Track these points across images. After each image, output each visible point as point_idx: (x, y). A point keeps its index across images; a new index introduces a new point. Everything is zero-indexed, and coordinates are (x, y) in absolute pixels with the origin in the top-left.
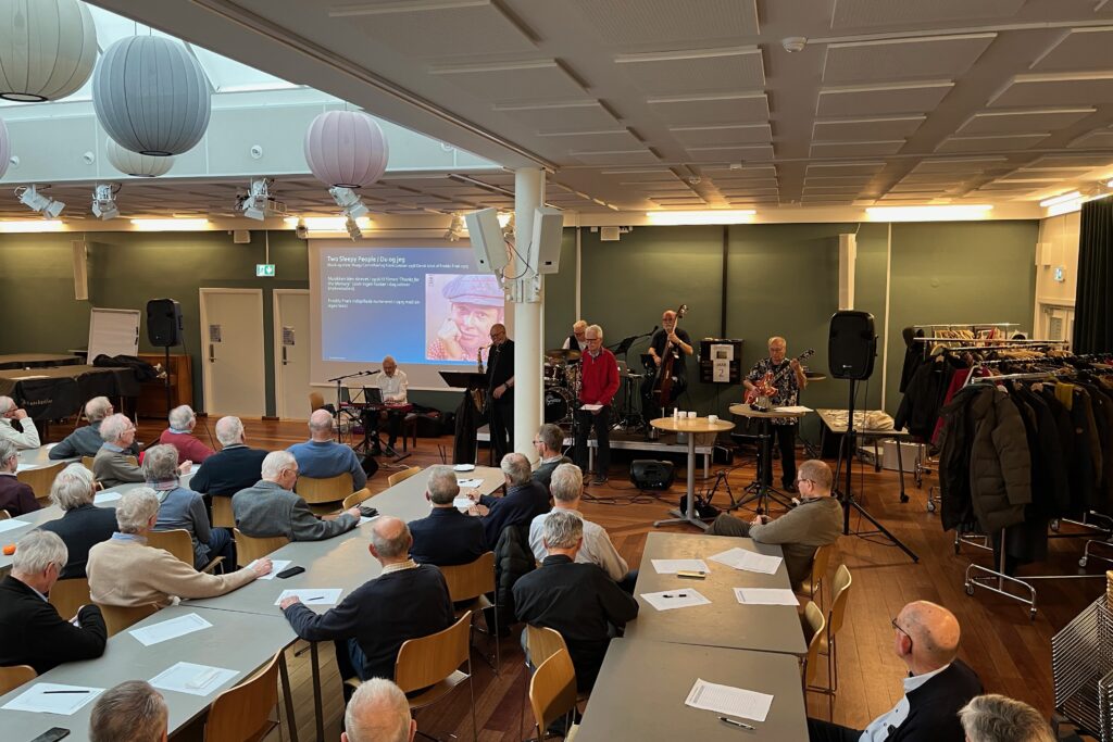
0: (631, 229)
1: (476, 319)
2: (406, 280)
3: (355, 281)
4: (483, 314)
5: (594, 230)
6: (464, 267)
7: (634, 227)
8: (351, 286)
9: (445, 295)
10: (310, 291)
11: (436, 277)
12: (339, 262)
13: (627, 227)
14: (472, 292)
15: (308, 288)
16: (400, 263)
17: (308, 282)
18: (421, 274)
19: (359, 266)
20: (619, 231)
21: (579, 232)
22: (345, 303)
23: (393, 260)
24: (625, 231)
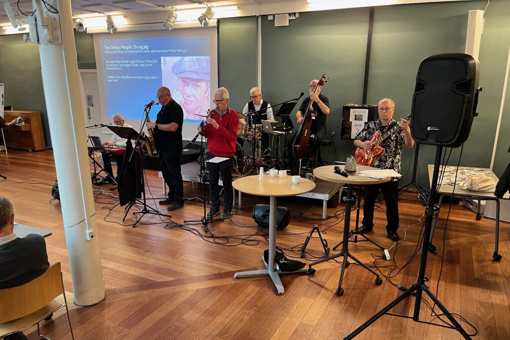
0: (297, 15)
1: (193, 89)
2: (149, 62)
3: (121, 63)
4: (197, 86)
5: (270, 18)
6: (184, 51)
7: (299, 13)
8: (119, 66)
9: (173, 72)
10: (98, 70)
11: (168, 59)
12: (111, 50)
13: (294, 14)
14: (189, 70)
15: (95, 68)
16: (146, 49)
17: (95, 64)
18: (158, 57)
19: (122, 52)
20: (288, 18)
21: (260, 19)
22: (116, 79)
23: (141, 47)
24: (293, 17)
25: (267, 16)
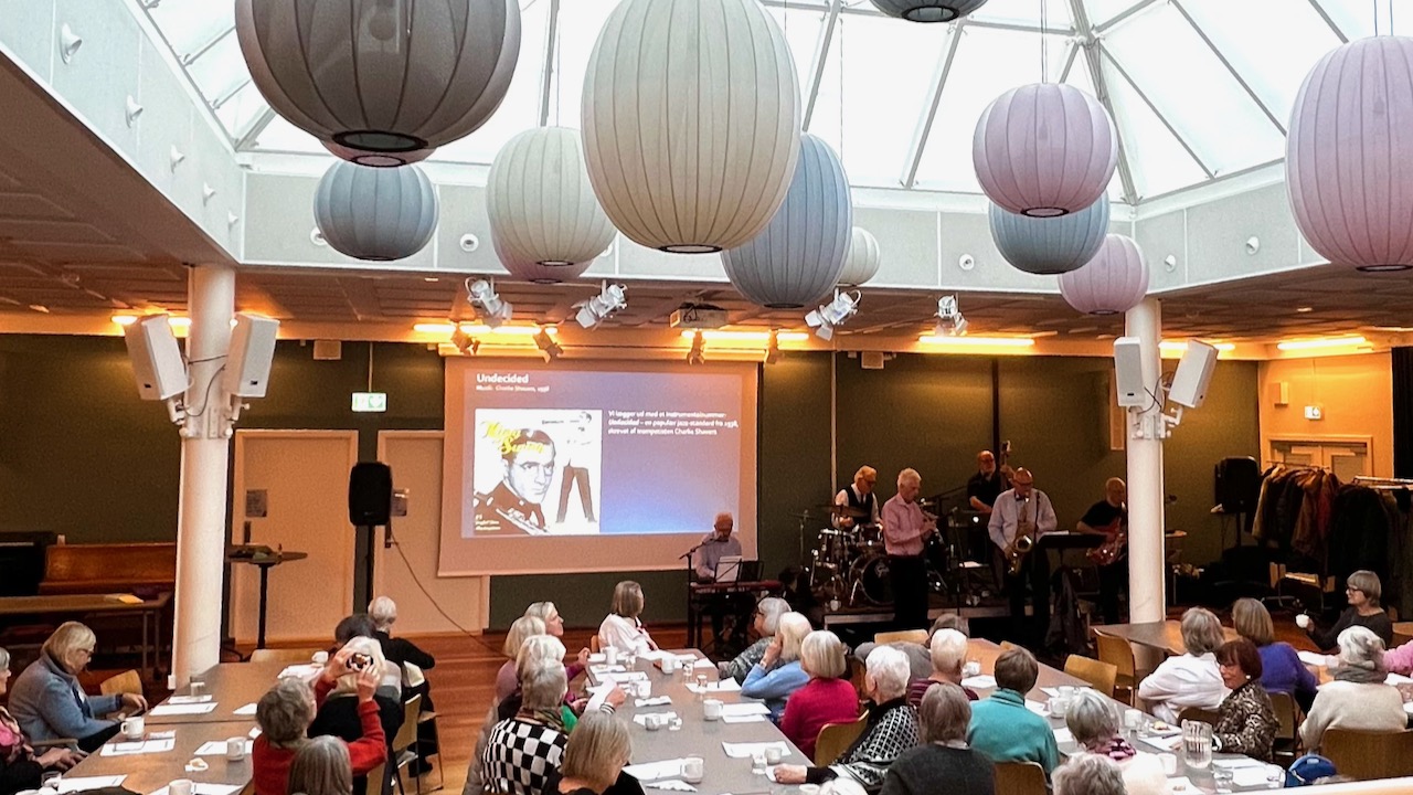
0: (895, 356)
5: (853, 356)
7: (898, 353)
10: (446, 433)
13: (891, 353)
15: (441, 429)
17: (441, 421)
20: (883, 358)
24: (889, 358)
25: (846, 353)
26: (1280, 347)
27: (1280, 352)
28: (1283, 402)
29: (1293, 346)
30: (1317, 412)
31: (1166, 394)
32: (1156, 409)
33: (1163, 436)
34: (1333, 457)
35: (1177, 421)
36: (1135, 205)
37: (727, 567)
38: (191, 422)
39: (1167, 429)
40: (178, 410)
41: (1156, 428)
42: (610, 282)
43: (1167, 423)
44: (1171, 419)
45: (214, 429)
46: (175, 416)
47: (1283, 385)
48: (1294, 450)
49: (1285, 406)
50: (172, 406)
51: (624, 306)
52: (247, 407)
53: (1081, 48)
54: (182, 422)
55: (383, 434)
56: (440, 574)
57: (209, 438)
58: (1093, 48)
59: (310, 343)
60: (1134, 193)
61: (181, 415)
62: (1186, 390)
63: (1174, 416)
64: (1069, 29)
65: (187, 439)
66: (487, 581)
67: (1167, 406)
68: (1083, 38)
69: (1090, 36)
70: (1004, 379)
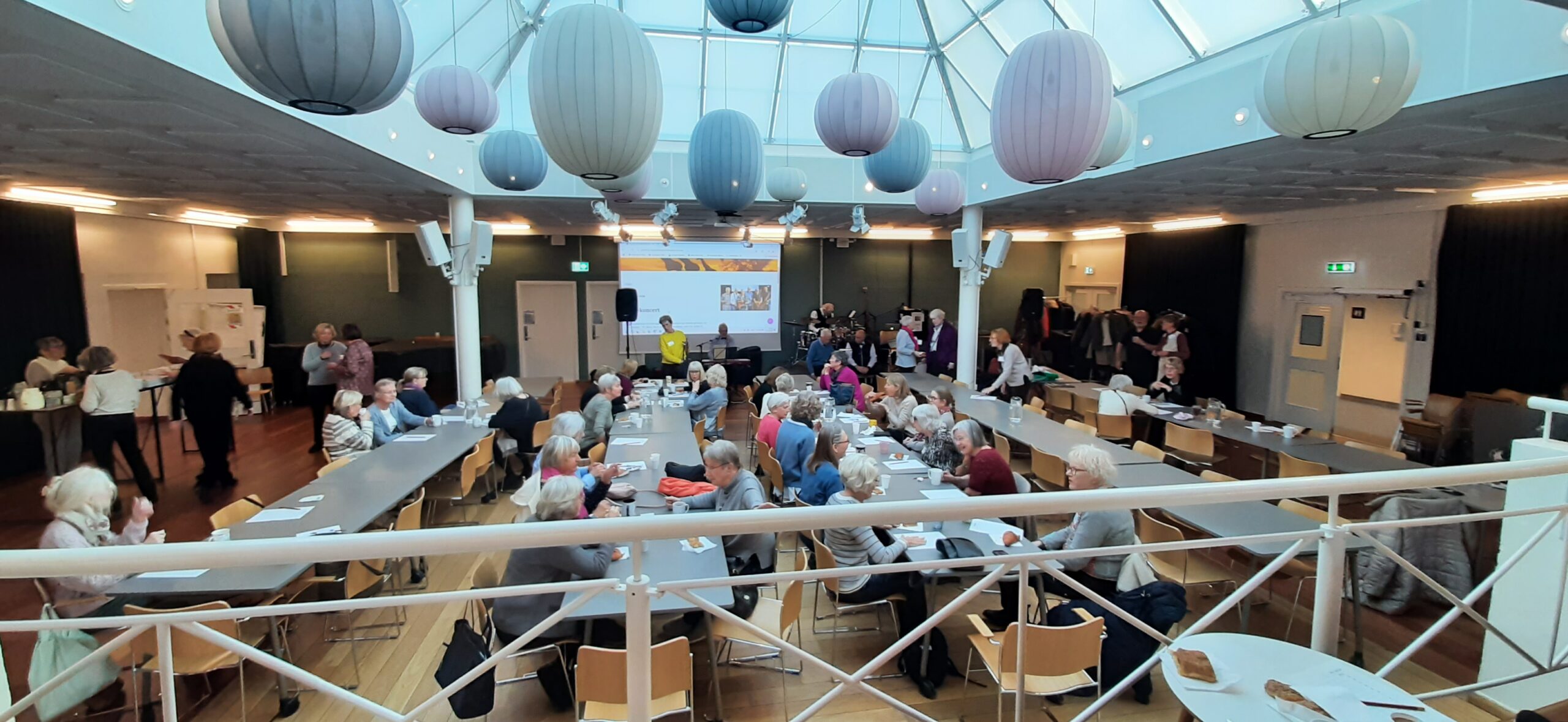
0: (855, 241)
7: (858, 239)
13: (854, 239)
15: (617, 280)
17: (618, 276)
20: (849, 242)
21: (822, 241)
24: (852, 242)
25: (828, 239)
26: (1074, 234)
27: (1074, 237)
28: (1073, 264)
29: (1081, 234)
30: (1091, 270)
31: (982, 260)
32: (977, 269)
33: (979, 283)
34: (1098, 295)
35: (987, 275)
36: (970, 153)
37: (719, 350)
38: (455, 277)
39: (982, 280)
40: (447, 271)
41: (976, 279)
42: (670, 201)
43: (982, 276)
44: (984, 274)
45: (467, 282)
46: (446, 274)
47: (1075, 256)
48: (1078, 291)
49: (1074, 267)
50: (444, 269)
51: (677, 214)
52: (482, 269)
53: (934, 58)
54: (451, 277)
55: (588, 283)
56: (620, 353)
57: (465, 285)
58: (940, 57)
59: (549, 237)
60: (969, 146)
61: (449, 273)
62: (993, 259)
63: (986, 272)
64: (925, 46)
65: (456, 286)
66: (644, 356)
67: (983, 268)
68: (934, 52)
69: (938, 50)
70: (915, 252)
